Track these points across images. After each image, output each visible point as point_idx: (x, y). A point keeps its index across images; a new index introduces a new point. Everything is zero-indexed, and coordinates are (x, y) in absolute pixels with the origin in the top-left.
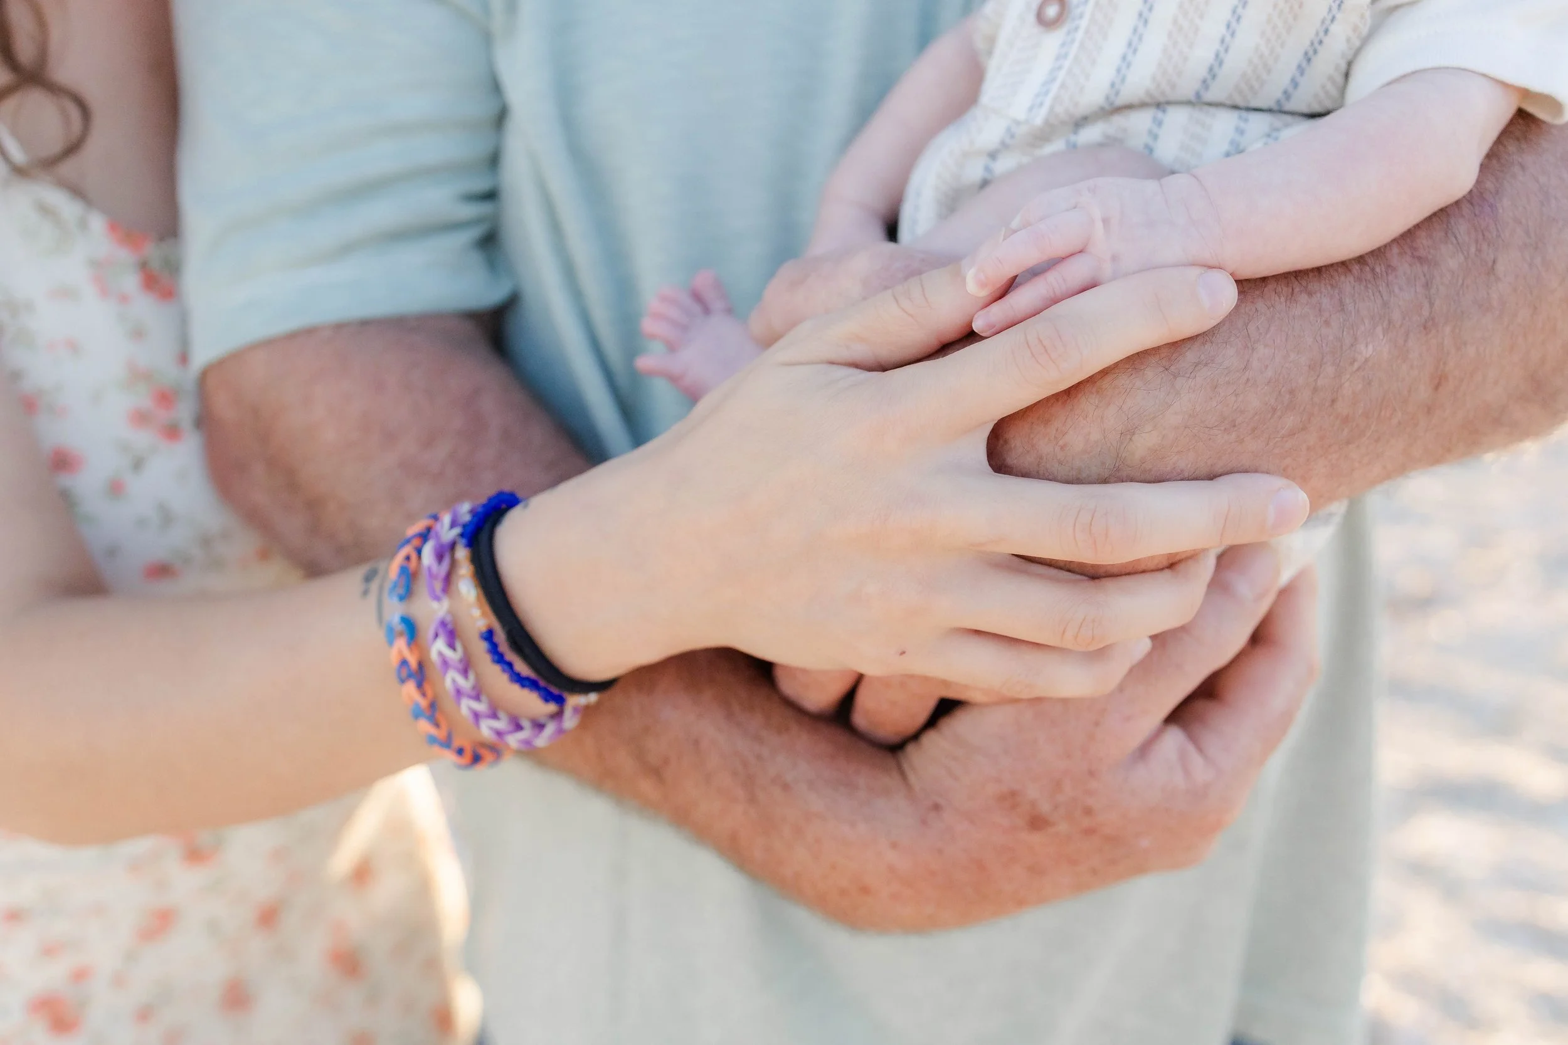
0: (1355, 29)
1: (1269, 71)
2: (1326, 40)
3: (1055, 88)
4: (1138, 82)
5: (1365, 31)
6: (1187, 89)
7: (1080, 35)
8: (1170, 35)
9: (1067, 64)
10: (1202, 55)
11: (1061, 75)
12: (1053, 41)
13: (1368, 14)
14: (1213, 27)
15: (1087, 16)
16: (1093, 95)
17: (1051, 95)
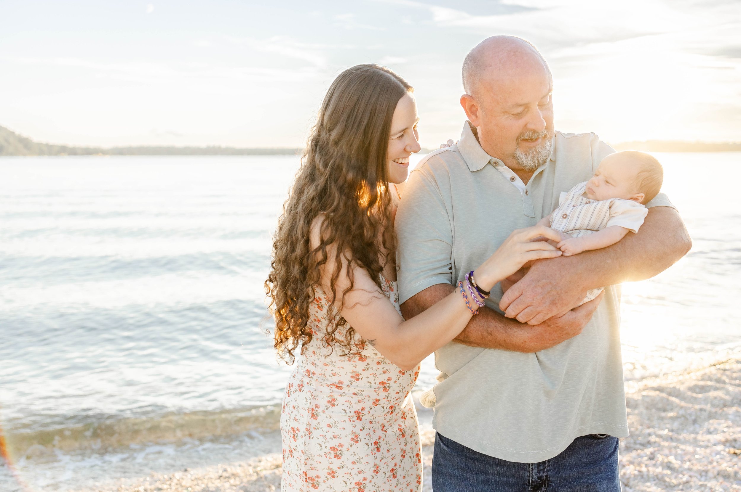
0: (608, 219)
1: (596, 225)
2: (604, 220)
3: (566, 226)
4: (578, 226)
5: (609, 219)
6: (584, 227)
7: (569, 220)
8: (582, 219)
9: (567, 223)
10: (586, 222)
11: (567, 225)
12: (565, 220)
13: (609, 217)
14: (588, 219)
15: (570, 217)
16: (571, 227)
17: (565, 227)
